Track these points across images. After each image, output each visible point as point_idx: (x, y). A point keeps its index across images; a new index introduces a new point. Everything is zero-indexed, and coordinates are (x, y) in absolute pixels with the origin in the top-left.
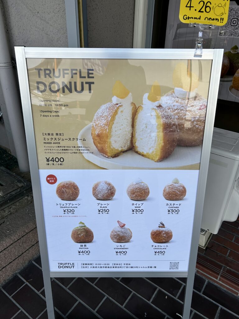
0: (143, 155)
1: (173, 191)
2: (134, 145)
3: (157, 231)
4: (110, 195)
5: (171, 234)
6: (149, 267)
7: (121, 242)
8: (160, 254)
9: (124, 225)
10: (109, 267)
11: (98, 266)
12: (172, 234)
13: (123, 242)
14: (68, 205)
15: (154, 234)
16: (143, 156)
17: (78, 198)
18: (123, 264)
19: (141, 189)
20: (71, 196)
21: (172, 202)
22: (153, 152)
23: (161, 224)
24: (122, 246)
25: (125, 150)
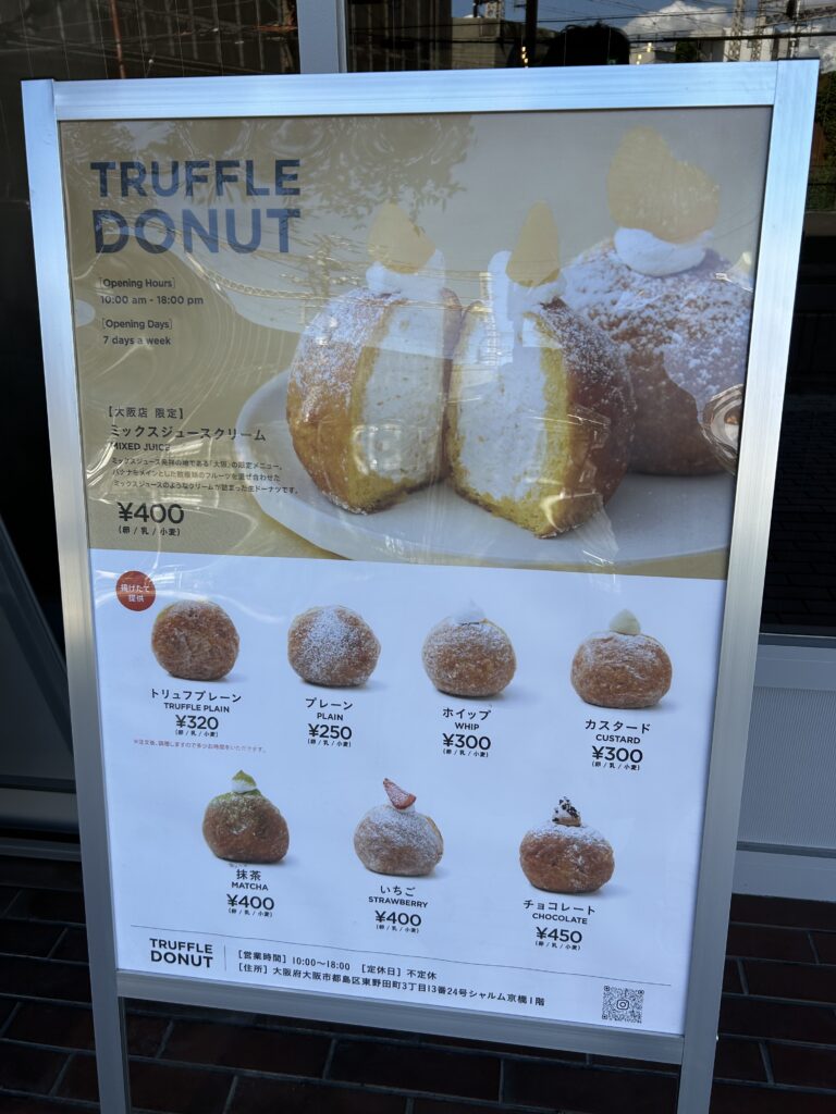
0: (489, 508)
1: (615, 669)
2: (453, 464)
3: (548, 839)
4: (357, 667)
5: (606, 859)
6: (512, 997)
7: (397, 872)
8: (558, 942)
9: (412, 799)
10: (346, 979)
11: (303, 968)
12: (611, 856)
13: (406, 872)
14: (195, 697)
15: (536, 853)
16: (490, 511)
17: (234, 671)
18: (404, 973)
19: (481, 647)
20: (208, 663)
21: (612, 716)
22: (529, 495)
23: (564, 807)
24: (404, 891)
25: (418, 481)
